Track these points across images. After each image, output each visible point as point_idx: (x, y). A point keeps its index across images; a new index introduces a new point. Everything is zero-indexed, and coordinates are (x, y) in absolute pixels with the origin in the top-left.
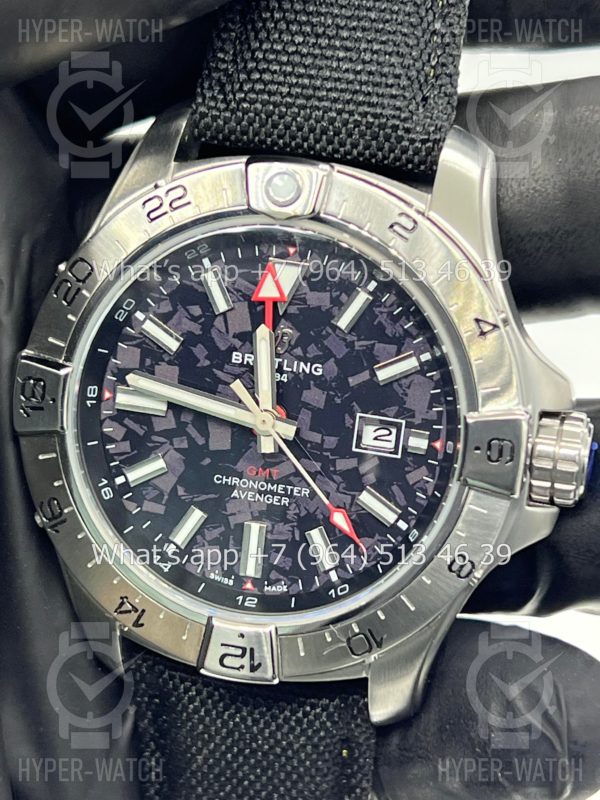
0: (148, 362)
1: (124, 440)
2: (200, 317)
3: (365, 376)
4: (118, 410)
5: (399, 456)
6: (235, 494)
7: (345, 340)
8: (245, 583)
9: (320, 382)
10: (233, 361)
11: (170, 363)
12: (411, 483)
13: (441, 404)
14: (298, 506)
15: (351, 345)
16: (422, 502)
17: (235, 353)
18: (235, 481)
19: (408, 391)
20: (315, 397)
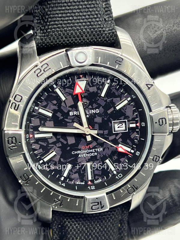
0: (43, 122)
1: (40, 149)
2: (56, 104)
3: (112, 109)
4: (36, 140)
5: (127, 131)
6: (80, 156)
7: (104, 100)
8: (88, 182)
9: (99, 115)
10: (70, 115)
11: (50, 121)
12: (132, 138)
13: (136, 112)
14: (100, 154)
15: (106, 101)
16: (137, 143)
17: (70, 112)
18: (79, 152)
19: (126, 111)
20: (98, 120)
